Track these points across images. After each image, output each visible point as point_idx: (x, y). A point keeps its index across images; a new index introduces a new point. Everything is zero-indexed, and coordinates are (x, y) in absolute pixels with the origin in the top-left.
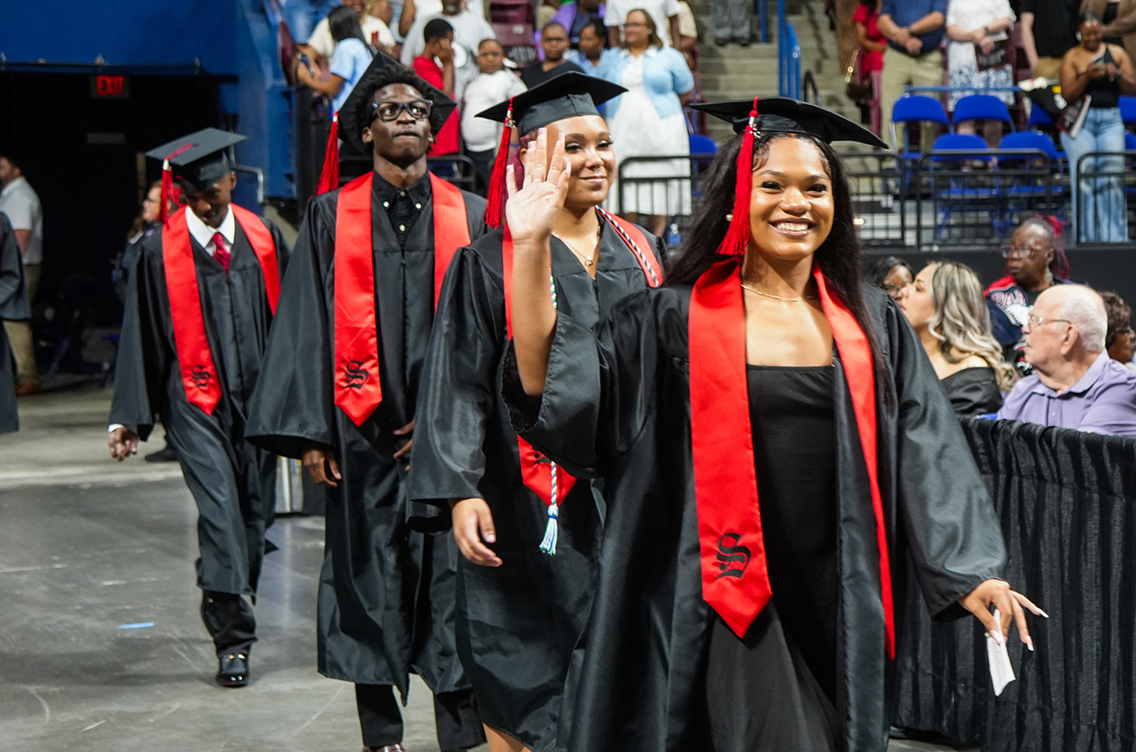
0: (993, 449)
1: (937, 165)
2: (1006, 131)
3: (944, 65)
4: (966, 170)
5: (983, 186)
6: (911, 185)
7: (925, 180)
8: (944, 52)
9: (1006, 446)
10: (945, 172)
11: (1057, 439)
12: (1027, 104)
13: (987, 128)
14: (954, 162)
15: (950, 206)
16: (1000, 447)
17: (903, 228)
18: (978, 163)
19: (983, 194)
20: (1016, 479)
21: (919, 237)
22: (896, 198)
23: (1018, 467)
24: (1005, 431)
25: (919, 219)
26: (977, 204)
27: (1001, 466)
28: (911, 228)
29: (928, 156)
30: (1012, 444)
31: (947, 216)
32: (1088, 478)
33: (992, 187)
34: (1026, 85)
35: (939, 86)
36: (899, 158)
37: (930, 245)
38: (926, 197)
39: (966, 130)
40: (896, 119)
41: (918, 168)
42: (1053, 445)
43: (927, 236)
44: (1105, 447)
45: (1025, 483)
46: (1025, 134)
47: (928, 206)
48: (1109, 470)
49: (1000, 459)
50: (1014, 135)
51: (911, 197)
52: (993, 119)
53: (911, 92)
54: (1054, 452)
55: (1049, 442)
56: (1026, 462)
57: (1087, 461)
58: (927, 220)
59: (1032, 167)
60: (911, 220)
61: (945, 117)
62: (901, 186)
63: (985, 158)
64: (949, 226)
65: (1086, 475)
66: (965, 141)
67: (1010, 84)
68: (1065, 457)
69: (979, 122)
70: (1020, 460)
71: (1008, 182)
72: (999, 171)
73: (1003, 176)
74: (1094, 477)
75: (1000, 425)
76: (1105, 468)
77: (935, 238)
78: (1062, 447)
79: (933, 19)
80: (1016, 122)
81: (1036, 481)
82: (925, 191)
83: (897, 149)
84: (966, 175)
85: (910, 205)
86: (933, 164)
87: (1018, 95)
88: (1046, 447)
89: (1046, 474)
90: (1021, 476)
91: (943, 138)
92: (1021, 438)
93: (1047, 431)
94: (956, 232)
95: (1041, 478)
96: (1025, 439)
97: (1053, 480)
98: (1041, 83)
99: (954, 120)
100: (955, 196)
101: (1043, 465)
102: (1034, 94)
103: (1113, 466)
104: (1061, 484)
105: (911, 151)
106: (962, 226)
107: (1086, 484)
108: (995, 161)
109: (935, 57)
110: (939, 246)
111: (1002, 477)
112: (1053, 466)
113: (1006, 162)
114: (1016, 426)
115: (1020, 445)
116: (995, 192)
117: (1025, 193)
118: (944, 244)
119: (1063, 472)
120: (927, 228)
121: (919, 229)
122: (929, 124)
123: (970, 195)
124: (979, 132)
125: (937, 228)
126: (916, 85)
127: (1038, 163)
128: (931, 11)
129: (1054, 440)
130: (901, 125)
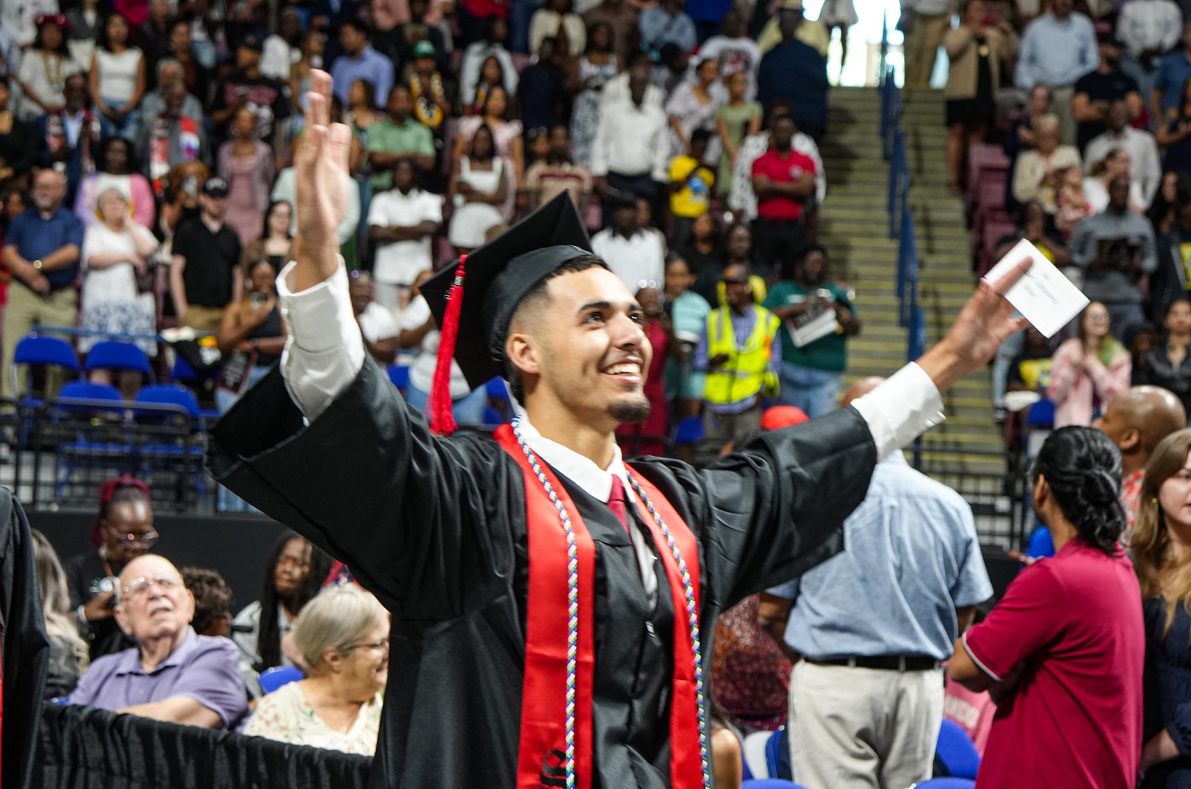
0: (59, 737)
1: (64, 414)
2: (146, 382)
3: (78, 305)
4: (96, 422)
5: (115, 441)
6: (31, 435)
7: (48, 431)
8: (79, 291)
9: (73, 735)
10: (73, 423)
11: (129, 728)
12: (171, 356)
13: (126, 378)
14: (84, 413)
15: (73, 462)
16: (66, 734)
17: (17, 483)
18: (112, 416)
19: (113, 450)
20: (81, 772)
21: (35, 494)
22: (13, 448)
23: (85, 758)
24: (74, 718)
25: (17, 473)
26: (105, 462)
27: (66, 757)
28: (26, 484)
29: (53, 404)
30: (80, 731)
31: (70, 473)
32: (160, 772)
33: (123, 443)
34: (170, 335)
35: (70, 327)
36: (19, 403)
37: (48, 503)
38: (48, 449)
39: (99, 378)
40: (18, 360)
41: (41, 416)
42: (125, 734)
43: (44, 493)
44: (179, 739)
45: (92, 776)
46: (166, 389)
47: (47, 459)
48: (183, 763)
49: (66, 749)
50: (154, 388)
51: (29, 448)
52: (131, 368)
53: (39, 331)
54: (125, 742)
55: (120, 731)
56: (94, 752)
57: (159, 754)
58: (46, 475)
59: (173, 425)
60: (26, 474)
61: (76, 362)
62: (17, 434)
63: (120, 410)
64: (71, 484)
65: (158, 768)
66: (97, 391)
67: (152, 333)
68: (136, 748)
69: (115, 371)
70: (88, 749)
71: (144, 438)
72: (135, 426)
73: (138, 433)
74: (166, 771)
75: (68, 711)
76: (178, 761)
77: (55, 495)
78: (134, 737)
79: (68, 252)
80: (158, 373)
81: (104, 774)
82: (45, 442)
83: (18, 395)
84: (97, 429)
85: (27, 457)
86: (58, 413)
87: (162, 345)
88: (118, 738)
89: (115, 766)
90: (87, 769)
91: (72, 386)
92: (91, 726)
93: (119, 719)
94: (80, 491)
95: (109, 771)
96: (95, 726)
97: (122, 774)
98: (186, 334)
99: (86, 363)
100: (81, 449)
101: (112, 756)
102: (179, 346)
103: (187, 760)
104: (130, 777)
105: (34, 398)
106: (86, 484)
107: (157, 779)
108: (129, 415)
109: (69, 295)
110: (60, 505)
111: (66, 770)
112: (123, 757)
113: (143, 417)
114: (86, 712)
115: (90, 733)
116: (127, 449)
117: (161, 452)
118: (63, 502)
119: (133, 764)
120: (46, 484)
121: (35, 484)
122: (57, 369)
123: (97, 450)
124: (115, 383)
125: (57, 485)
126: (45, 323)
127: (179, 420)
128: (64, 242)
129: (126, 728)
130: (24, 368)
